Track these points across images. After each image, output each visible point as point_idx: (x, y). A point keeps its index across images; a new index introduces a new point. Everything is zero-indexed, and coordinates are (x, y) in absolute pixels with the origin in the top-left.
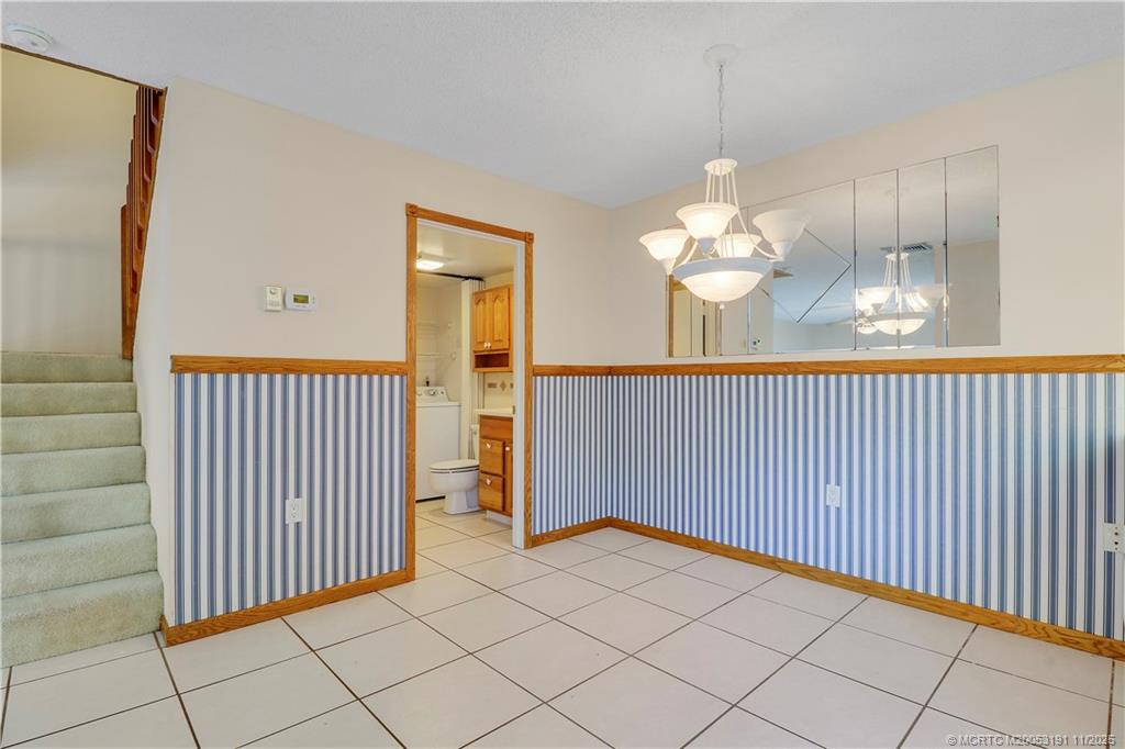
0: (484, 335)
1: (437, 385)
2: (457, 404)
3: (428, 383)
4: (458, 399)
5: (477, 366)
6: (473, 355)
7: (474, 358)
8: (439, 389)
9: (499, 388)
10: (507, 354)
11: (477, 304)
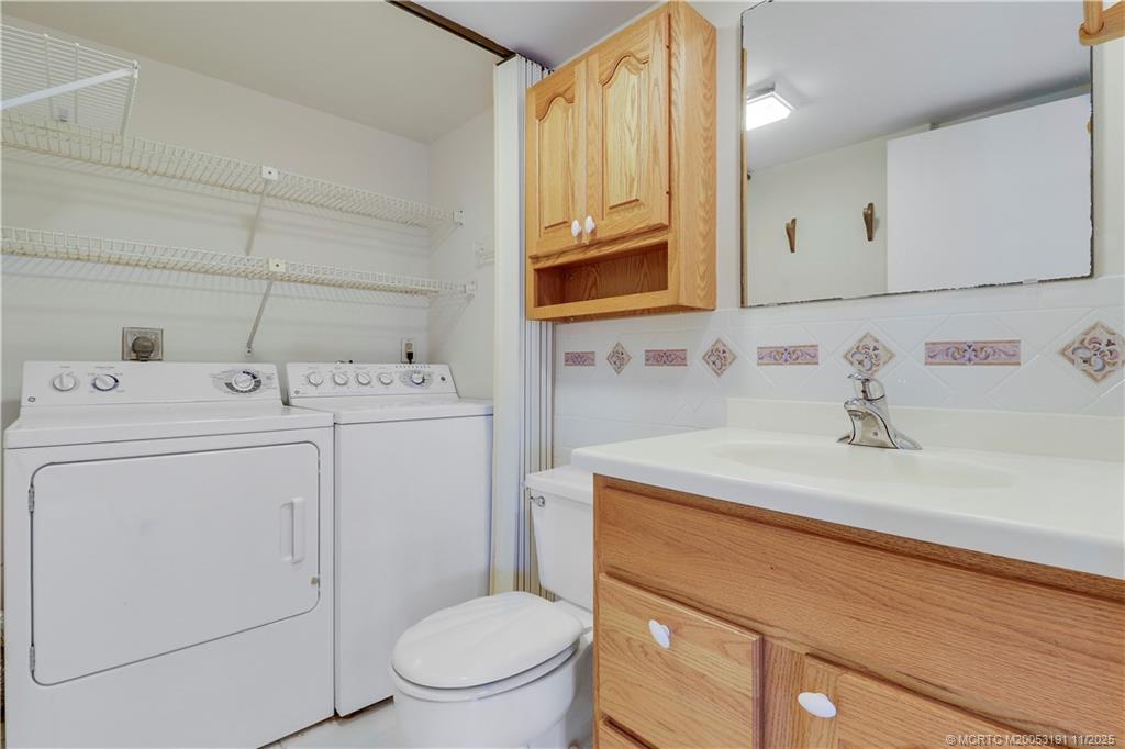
0: (569, 197)
1: (432, 359)
2: (479, 409)
3: (410, 356)
4: (484, 396)
5: (540, 303)
6: (531, 268)
7: (531, 277)
8: (437, 370)
9: (697, 365)
10: (663, 247)
11: (542, 115)
